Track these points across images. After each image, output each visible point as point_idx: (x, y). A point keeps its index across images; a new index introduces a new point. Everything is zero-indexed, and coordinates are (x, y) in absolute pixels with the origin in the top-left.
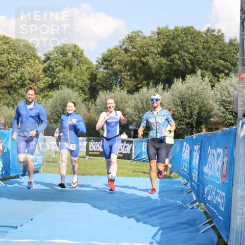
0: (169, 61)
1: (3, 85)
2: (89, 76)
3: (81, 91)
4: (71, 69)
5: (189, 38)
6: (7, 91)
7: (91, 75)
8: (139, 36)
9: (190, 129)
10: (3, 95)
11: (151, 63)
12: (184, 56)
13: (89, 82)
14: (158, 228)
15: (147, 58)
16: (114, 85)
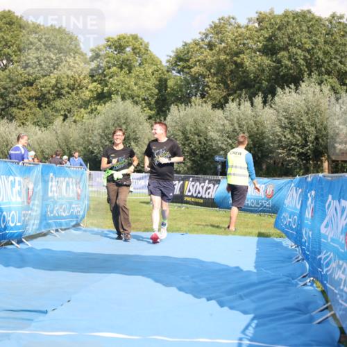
0: (274, 62)
1: (31, 95)
2: (158, 83)
3: (144, 105)
4: (130, 72)
5: (304, 28)
6: (37, 103)
7: (159, 81)
8: (231, 24)
9: (304, 162)
10: (31, 109)
11: (247, 64)
12: (296, 54)
13: (157, 91)
14: (251, 316)
15: (241, 56)
16: (193, 96)
